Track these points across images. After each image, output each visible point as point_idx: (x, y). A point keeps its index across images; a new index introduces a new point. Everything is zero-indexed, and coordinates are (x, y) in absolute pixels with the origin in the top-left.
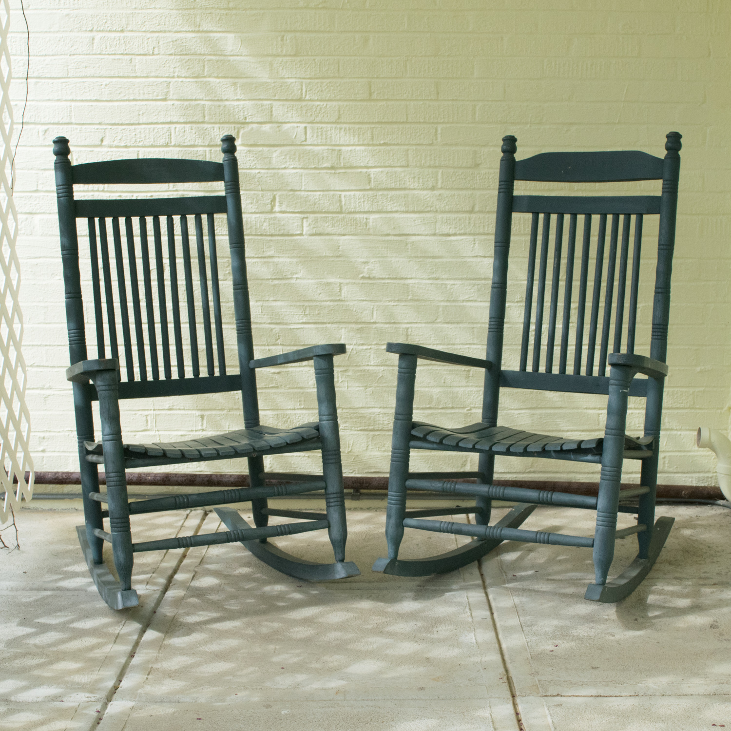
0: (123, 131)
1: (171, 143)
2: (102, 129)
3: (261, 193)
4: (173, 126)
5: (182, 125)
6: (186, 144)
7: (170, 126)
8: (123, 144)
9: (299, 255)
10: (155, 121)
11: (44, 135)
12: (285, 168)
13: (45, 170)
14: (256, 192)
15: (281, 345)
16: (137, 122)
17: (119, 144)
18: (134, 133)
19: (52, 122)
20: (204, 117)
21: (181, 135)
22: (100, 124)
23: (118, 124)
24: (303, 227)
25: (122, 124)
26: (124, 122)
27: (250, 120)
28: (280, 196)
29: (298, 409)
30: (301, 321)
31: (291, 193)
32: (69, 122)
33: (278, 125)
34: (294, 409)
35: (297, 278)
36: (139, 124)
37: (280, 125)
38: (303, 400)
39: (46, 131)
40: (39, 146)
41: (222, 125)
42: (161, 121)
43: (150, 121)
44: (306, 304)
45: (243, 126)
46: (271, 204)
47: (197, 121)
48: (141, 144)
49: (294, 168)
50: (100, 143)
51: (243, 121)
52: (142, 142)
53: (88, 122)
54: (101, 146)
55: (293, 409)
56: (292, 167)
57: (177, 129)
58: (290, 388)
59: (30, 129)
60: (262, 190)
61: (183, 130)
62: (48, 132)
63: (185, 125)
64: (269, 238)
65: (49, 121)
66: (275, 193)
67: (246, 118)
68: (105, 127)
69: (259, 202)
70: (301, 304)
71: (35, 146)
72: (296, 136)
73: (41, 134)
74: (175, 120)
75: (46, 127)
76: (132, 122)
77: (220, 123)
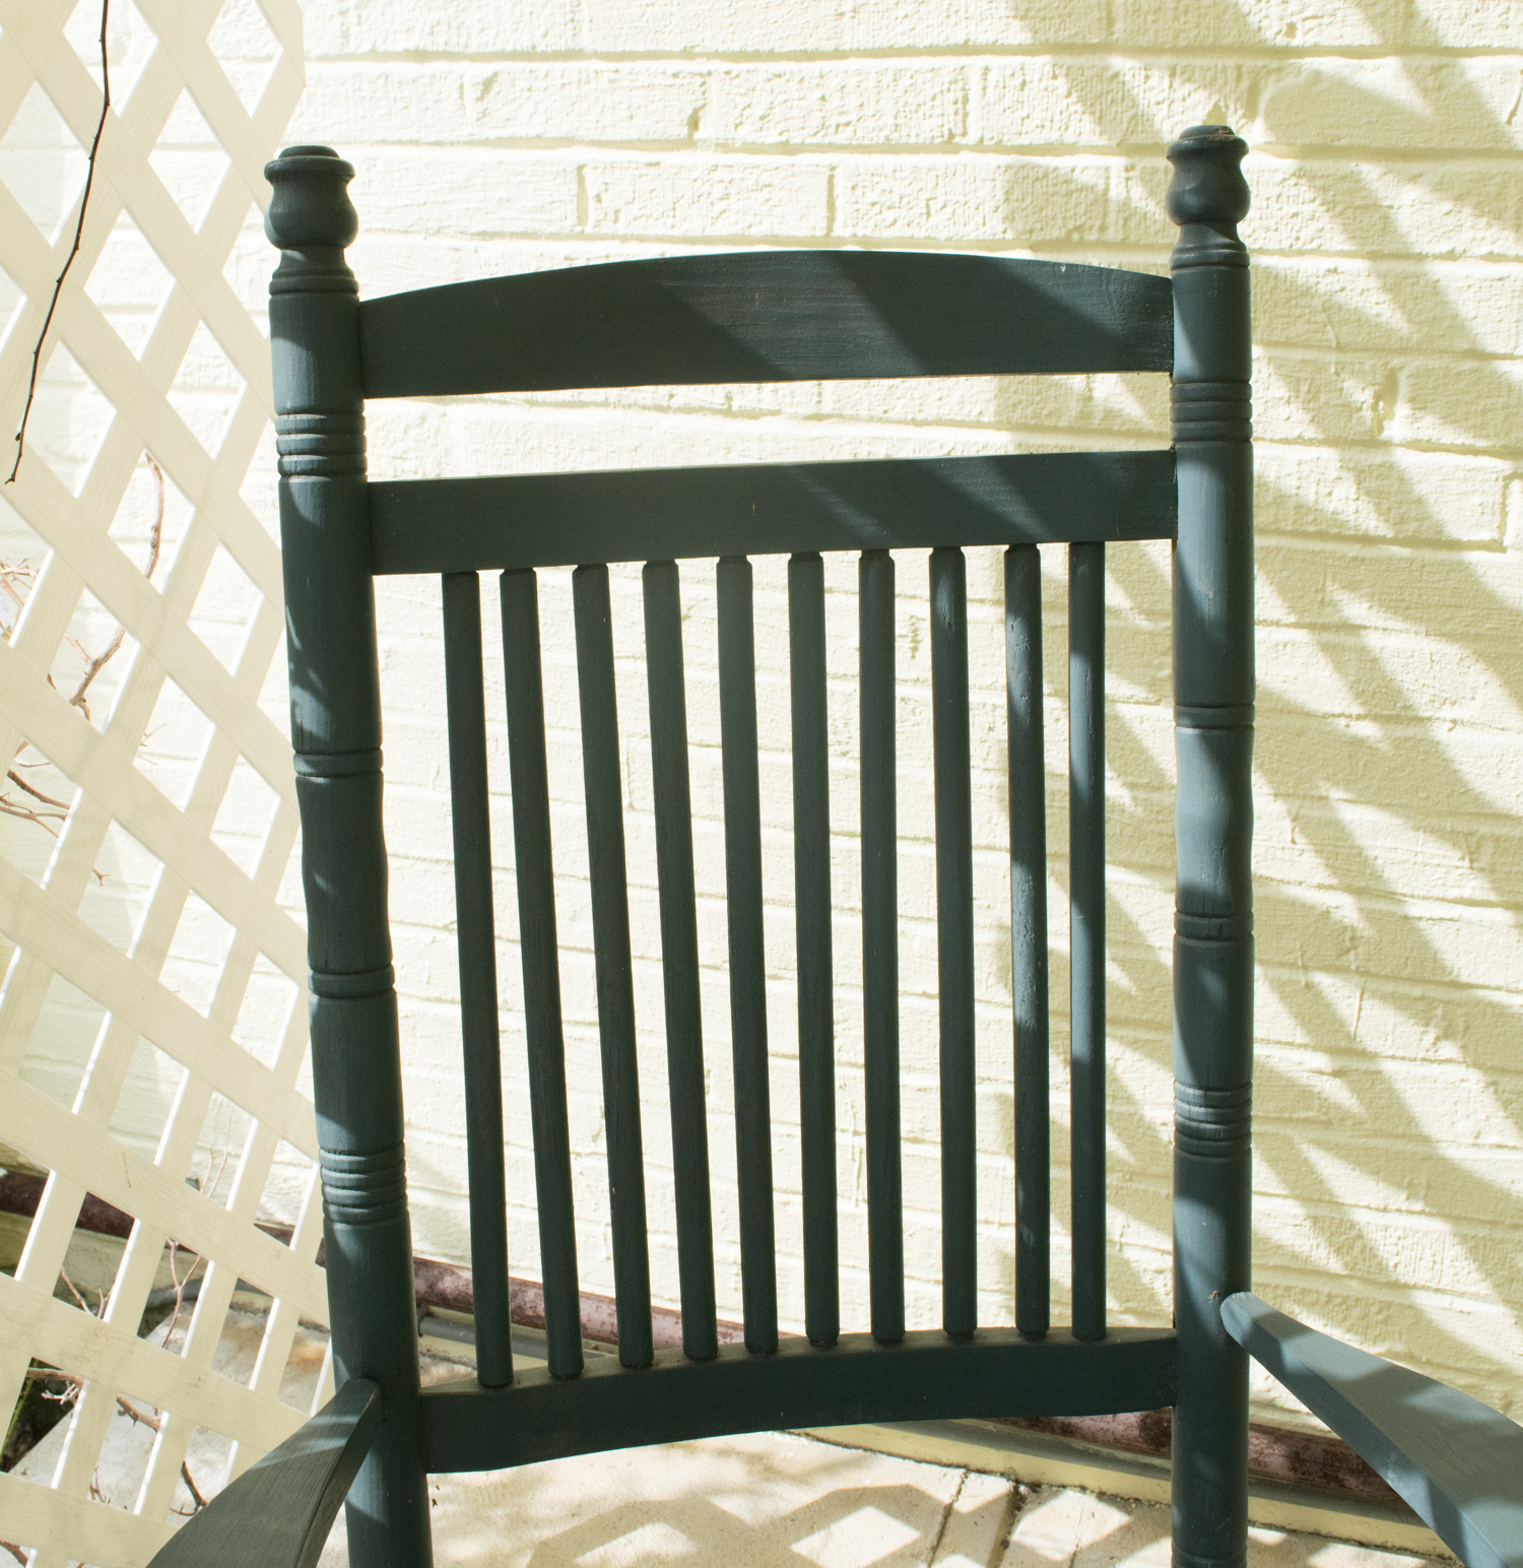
0: (776, 82)
1: (964, 134)
2: (694, 75)
3: (1333, 357)
4: (977, 62)
5: (1018, 60)
6: (1025, 141)
7: (964, 60)
8: (773, 138)
9: (1473, 630)
10: (902, 42)
11: (481, 99)
12: (1451, 256)
13: (484, 235)
14: (1310, 355)
15: (1357, 971)
16: (830, 46)
17: (757, 138)
18: (818, 93)
19: (509, 48)
20: (1111, 22)
21: (1006, 102)
22: (687, 54)
23: (756, 56)
24: (1504, 513)
25: (772, 56)
26: (779, 47)
27: (1310, 41)
28: (1415, 375)
29: (1399, 1211)
30: (1454, 893)
31: (1468, 365)
32: (571, 46)
33: (1435, 61)
34: (1385, 1210)
35: (1454, 722)
36: (838, 54)
37: (1444, 60)
38: (1424, 1182)
39: (488, 84)
40: (466, 143)
41: (1184, 61)
42: (927, 42)
43: (883, 41)
44: (1485, 829)
45: (1275, 64)
46: (1375, 407)
47: (1078, 40)
48: (842, 138)
49: (1491, 257)
50: (685, 131)
51: (1281, 41)
52: (850, 129)
53: (641, 48)
54: (689, 143)
55: (1378, 1210)
56: (1484, 250)
57: (992, 77)
58: (1375, 1134)
59: (433, 77)
60: (1340, 348)
61: (1018, 81)
62: (495, 88)
63: (1027, 59)
64: (1353, 550)
65: (499, 47)
66: (1396, 362)
67: (1291, 29)
68: (702, 66)
69: (1323, 398)
70: (1463, 826)
71: (452, 144)
72: (1513, 114)
73: (471, 94)
74: (983, 38)
75: (485, 69)
76: (810, 46)
77: (1175, 50)
